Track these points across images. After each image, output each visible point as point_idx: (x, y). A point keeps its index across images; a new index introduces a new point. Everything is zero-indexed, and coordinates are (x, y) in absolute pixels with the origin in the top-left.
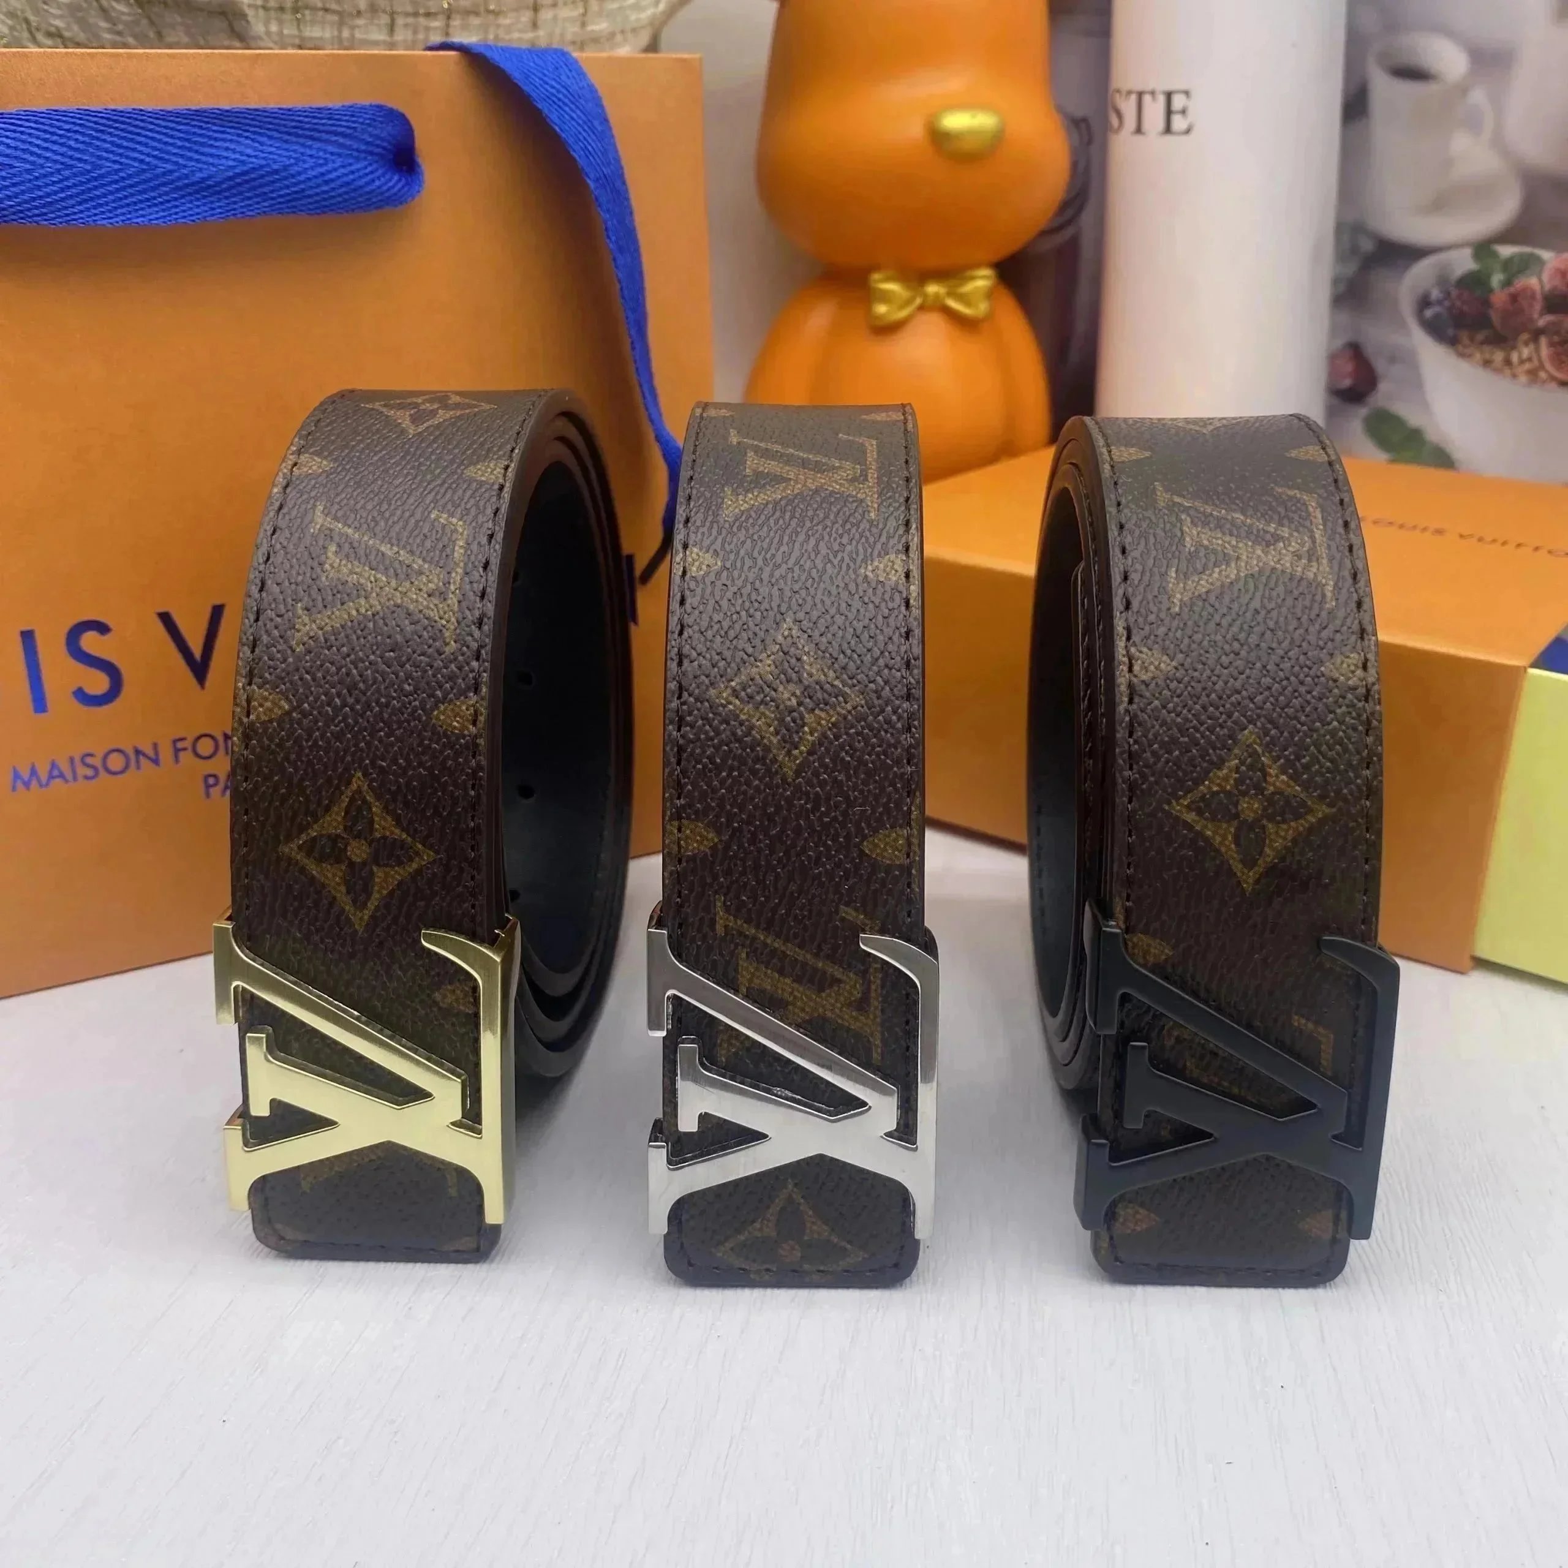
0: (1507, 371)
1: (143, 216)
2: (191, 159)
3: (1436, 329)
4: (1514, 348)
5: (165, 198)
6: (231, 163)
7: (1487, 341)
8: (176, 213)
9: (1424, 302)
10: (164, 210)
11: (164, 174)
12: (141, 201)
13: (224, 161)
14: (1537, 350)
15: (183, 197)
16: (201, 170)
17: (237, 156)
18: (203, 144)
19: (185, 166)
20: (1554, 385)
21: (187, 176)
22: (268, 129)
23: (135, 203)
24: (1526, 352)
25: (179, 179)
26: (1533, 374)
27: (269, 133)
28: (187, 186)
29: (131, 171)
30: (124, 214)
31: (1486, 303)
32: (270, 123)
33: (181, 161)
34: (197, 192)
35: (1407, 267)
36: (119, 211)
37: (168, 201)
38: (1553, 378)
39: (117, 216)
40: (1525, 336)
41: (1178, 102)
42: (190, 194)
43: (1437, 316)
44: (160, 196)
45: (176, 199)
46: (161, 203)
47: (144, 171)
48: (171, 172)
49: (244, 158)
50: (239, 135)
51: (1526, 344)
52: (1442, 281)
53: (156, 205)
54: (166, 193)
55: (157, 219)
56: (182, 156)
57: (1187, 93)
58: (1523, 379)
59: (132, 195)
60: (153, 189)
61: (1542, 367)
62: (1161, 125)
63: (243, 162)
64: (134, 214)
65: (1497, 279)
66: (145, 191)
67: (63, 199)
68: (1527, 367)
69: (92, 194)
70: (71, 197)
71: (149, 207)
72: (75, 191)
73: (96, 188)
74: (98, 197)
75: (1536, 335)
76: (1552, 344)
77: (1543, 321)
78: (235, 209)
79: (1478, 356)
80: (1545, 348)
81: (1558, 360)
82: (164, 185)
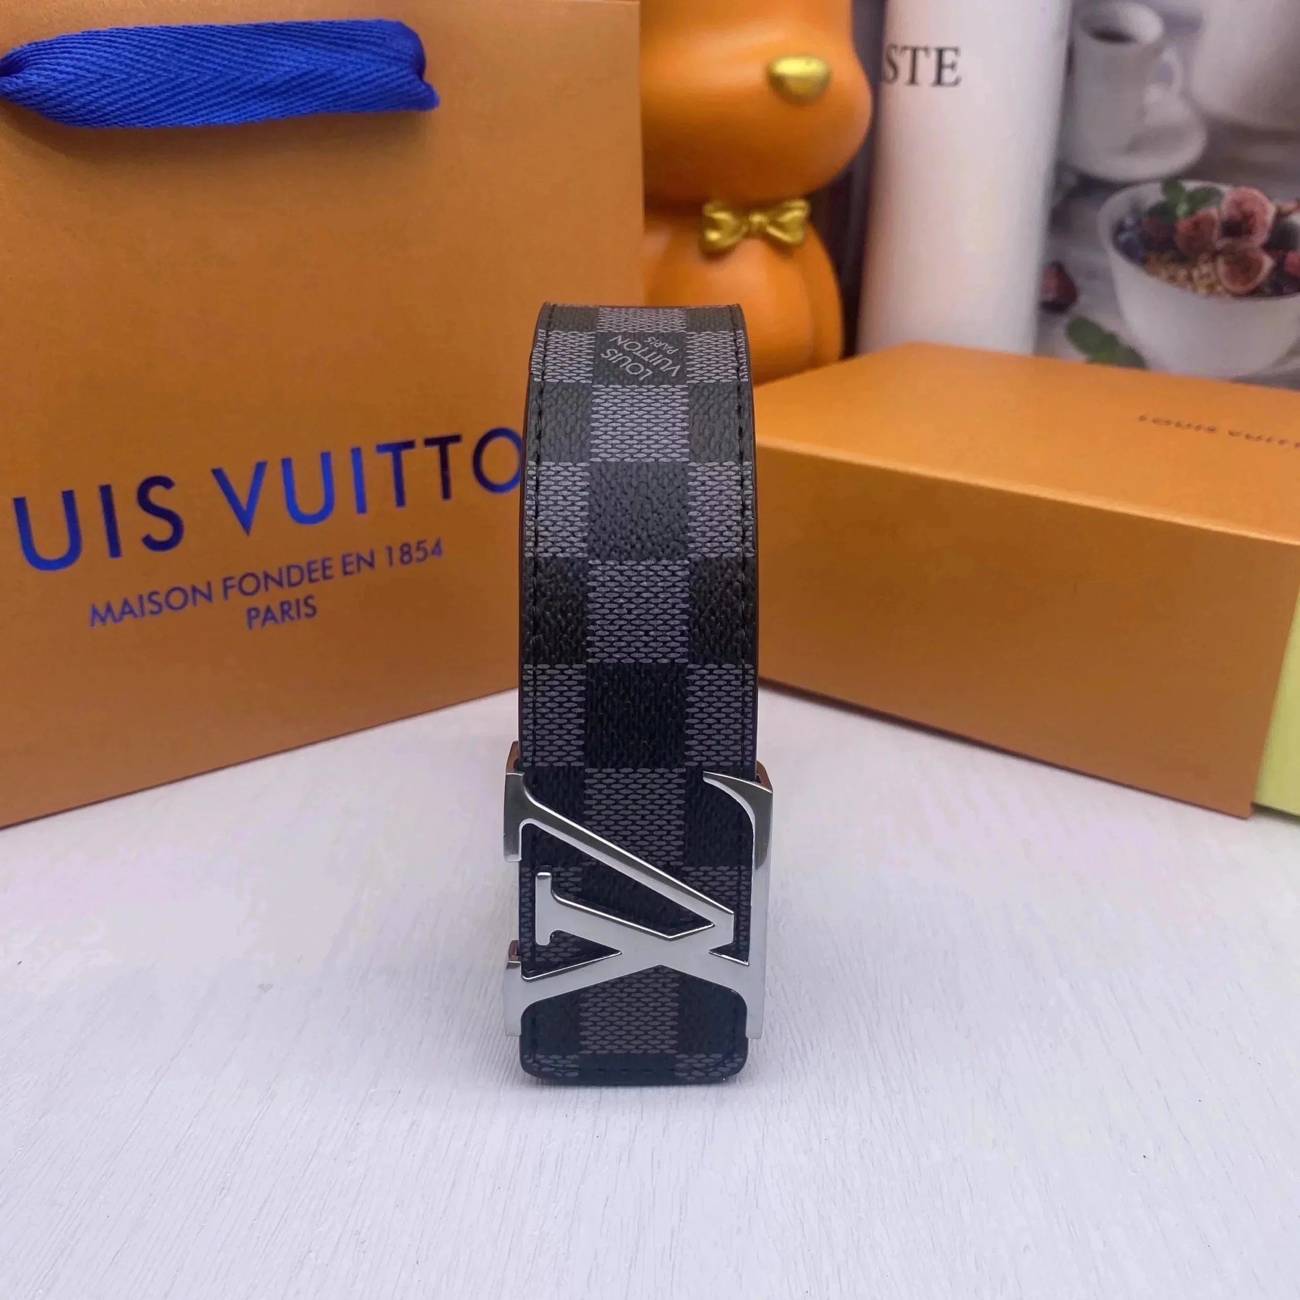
0: (1189, 287)
1: (218, 117)
2: (254, 67)
3: (1129, 251)
4: (1195, 265)
5: (236, 101)
6: (287, 69)
7: (1173, 261)
8: (245, 114)
9: (1119, 228)
10: (234, 111)
11: (233, 80)
12: (215, 104)
13: (281, 68)
14: (1215, 269)
15: (249, 99)
16: (262, 76)
17: (291, 63)
18: (263, 54)
19: (250, 73)
20: (1228, 296)
21: (251, 82)
22: (314, 40)
23: (211, 106)
24: (1205, 269)
25: (245, 84)
26: (1211, 288)
27: (315, 43)
28: (252, 90)
29: (207, 78)
30: (202, 116)
31: (1173, 229)
32: (316, 35)
33: (246, 69)
34: (261, 94)
35: (1104, 199)
36: (200, 113)
37: (238, 104)
38: (1227, 291)
39: (197, 117)
40: (1204, 256)
41: (948, 58)
42: (254, 97)
43: (1129, 241)
44: (231, 99)
45: (244, 101)
46: (232, 105)
47: (216, 78)
48: (238, 78)
49: (297, 64)
50: (291, 46)
51: (1206, 262)
52: (1135, 210)
53: (228, 107)
54: (237, 97)
55: (230, 119)
56: (247, 64)
57: (956, 50)
58: (1202, 291)
59: (209, 99)
60: (225, 93)
61: (1219, 282)
62: (932, 76)
63: (297, 68)
64: (211, 116)
65: (1182, 209)
66: (219, 95)
67: (154, 104)
68: (1206, 281)
69: (176, 99)
70: (159, 102)
71: (222, 109)
72: (163, 96)
73: (179, 93)
74: (181, 102)
75: (1215, 255)
76: (1228, 263)
77: (1220, 244)
78: (292, 108)
79: (1164, 274)
80: (1222, 266)
81: (1232, 276)
82: (234, 89)
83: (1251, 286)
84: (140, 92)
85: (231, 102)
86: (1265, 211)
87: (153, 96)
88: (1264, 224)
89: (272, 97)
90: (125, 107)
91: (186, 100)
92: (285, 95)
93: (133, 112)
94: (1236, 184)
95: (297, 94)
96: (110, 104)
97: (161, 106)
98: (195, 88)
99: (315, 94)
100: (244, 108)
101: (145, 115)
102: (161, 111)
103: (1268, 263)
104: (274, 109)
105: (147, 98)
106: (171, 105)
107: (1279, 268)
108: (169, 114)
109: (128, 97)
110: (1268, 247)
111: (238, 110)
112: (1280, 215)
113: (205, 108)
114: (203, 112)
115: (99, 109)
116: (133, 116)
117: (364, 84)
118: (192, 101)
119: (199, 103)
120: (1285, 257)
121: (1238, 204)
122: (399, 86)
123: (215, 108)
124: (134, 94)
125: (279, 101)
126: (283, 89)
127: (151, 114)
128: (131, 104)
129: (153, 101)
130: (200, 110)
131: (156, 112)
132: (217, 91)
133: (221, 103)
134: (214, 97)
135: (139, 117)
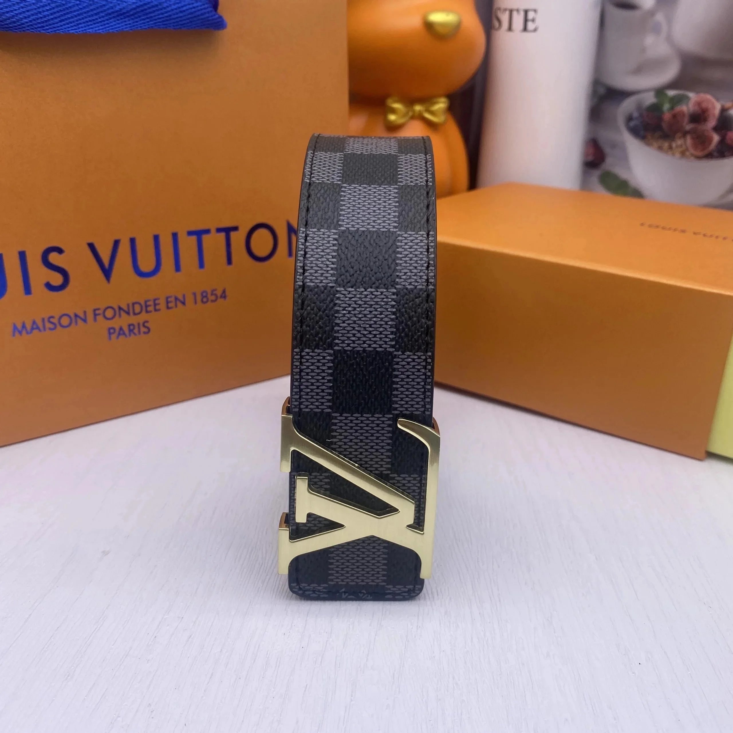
0: (670, 152)
1: (92, 28)
3: (635, 132)
4: (673, 140)
5: (103, 19)
7: (661, 137)
8: (108, 27)
9: (630, 118)
10: (102, 26)
11: (101, 7)
12: (90, 21)
14: (685, 142)
15: (111, 19)
20: (692, 158)
21: (112, 8)
23: (87, 22)
24: (679, 142)
25: (108, 9)
26: (683, 153)
28: (113, 13)
30: (82, 27)
31: (660, 119)
34: (118, 16)
35: (621, 101)
36: (80, 26)
37: (104, 21)
38: (692, 155)
39: (79, 28)
40: (679, 135)
41: (531, 15)
42: (114, 17)
44: (100, 18)
45: (107, 20)
46: (101, 22)
48: (104, 5)
51: (680, 138)
52: (639, 107)
53: (98, 23)
54: (103, 17)
55: (99, 30)
57: (535, 11)
58: (678, 155)
59: (86, 17)
60: (96, 14)
61: (687, 150)
62: (521, 26)
64: (87, 28)
65: (666, 106)
66: (92, 15)
67: (52, 19)
68: (680, 150)
69: (66, 17)
70: (56, 18)
71: (95, 24)
72: (58, 15)
73: (68, 13)
74: (69, 18)
75: (685, 134)
76: (693, 138)
77: (688, 127)
78: (137, 25)
79: (655, 145)
80: (689, 140)
81: (695, 146)
82: (102, 12)
83: (706, 152)
84: (44, 11)
85: (100, 20)
86: (714, 108)
87: (52, 14)
88: (714, 115)
89: (125, 18)
90: (34, 20)
91: (72, 17)
92: (132, 17)
93: (39, 23)
94: (697, 93)
95: (140, 17)
96: (25, 18)
97: (56, 21)
98: (78, 10)
99: (151, 17)
100: (108, 24)
101: (47, 26)
102: (57, 23)
103: (716, 138)
104: (126, 25)
105: (48, 15)
106: (63, 20)
107: (722, 142)
108: (61, 26)
109: (36, 14)
110: (716, 129)
111: (105, 25)
112: (724, 110)
113: (84, 23)
114: (83, 25)
115: (18, 21)
116: (39, 25)
117: (181, 12)
118: (76, 19)
119: (80, 19)
120: (726, 134)
121: (699, 104)
122: (202, 14)
123: (89, 23)
124: (40, 13)
125: (129, 20)
126: (131, 13)
127: (50, 25)
128: (38, 19)
129: (52, 17)
130: (81, 24)
131: (54, 24)
132: (92, 13)
133: (94, 20)
134: (90, 16)
135: (43, 27)
